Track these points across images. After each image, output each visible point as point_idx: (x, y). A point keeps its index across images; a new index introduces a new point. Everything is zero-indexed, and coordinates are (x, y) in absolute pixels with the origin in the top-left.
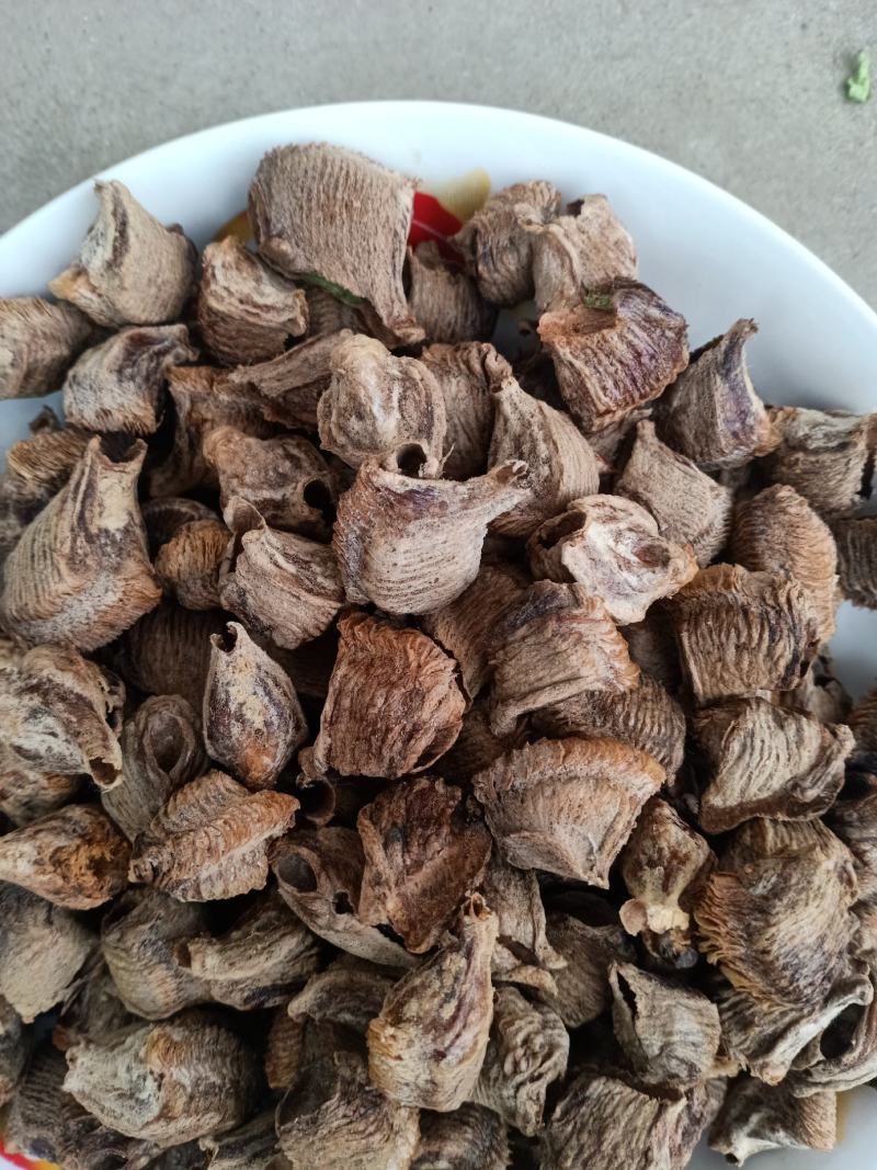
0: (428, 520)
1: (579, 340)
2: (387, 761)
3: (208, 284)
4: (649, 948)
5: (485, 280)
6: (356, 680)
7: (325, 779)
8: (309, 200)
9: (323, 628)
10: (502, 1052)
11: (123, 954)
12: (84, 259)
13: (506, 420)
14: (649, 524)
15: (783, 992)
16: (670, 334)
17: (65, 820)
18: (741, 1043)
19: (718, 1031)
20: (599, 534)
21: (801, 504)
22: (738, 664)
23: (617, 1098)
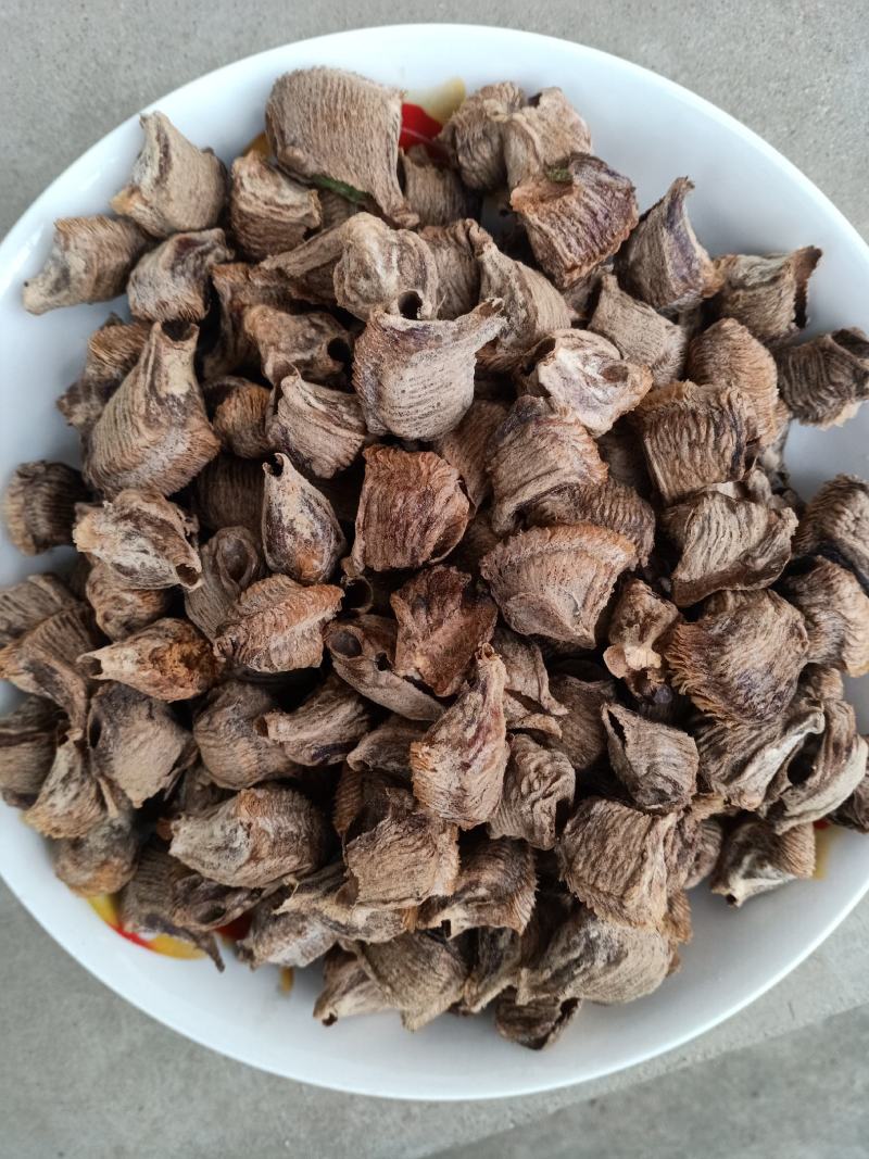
0: (428, 352)
1: (543, 207)
2: (409, 551)
3: (238, 191)
4: (632, 690)
5: (465, 169)
6: (380, 489)
7: (363, 578)
8: (315, 113)
9: (352, 458)
10: (519, 778)
11: (212, 735)
12: (136, 179)
13: (489, 279)
14: (613, 352)
15: (741, 709)
16: (619, 195)
17: (158, 628)
18: (718, 770)
19: (697, 759)
20: (569, 358)
21: (742, 331)
22: (692, 459)
23: (616, 815)
